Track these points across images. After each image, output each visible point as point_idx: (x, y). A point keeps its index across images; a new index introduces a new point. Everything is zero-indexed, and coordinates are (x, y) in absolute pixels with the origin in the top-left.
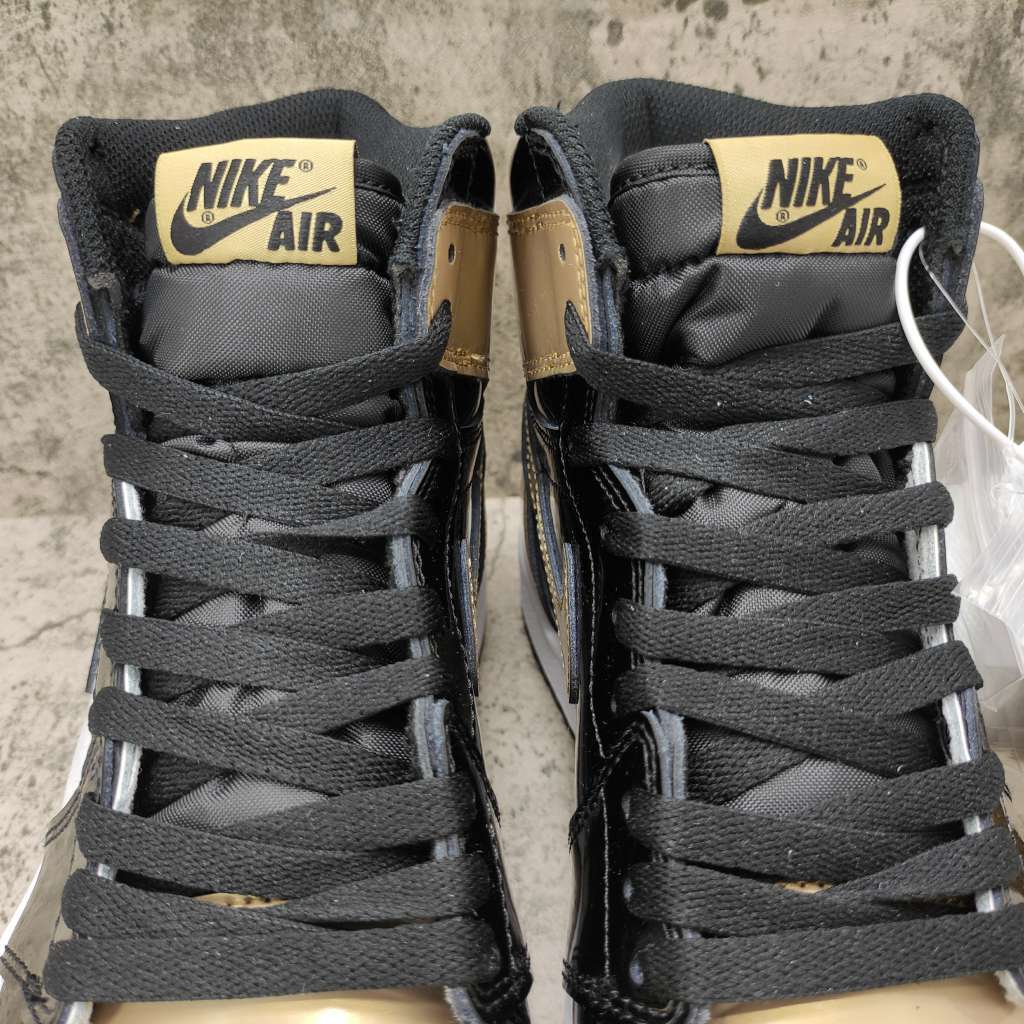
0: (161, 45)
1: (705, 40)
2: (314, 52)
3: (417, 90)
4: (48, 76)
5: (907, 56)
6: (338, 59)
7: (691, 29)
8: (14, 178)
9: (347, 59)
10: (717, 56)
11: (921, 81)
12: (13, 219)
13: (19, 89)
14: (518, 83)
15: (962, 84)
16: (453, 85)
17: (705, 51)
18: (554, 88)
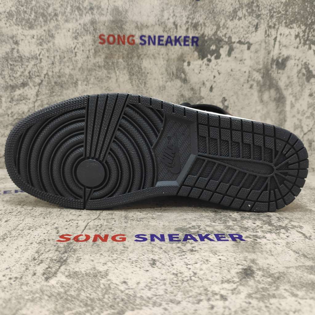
0: (97, 61)
1: (208, 67)
2: (128, 64)
3: (148, 73)
4: (74, 66)
5: (249, 72)
6: (132, 66)
7: (204, 64)
8: (62, 87)
9: (134, 66)
10: (210, 70)
11: (252, 77)
12: (60, 96)
13: (67, 68)
14: (169, 73)
15: (262, 78)
16: (155, 72)
17: (207, 69)
18: (176, 74)
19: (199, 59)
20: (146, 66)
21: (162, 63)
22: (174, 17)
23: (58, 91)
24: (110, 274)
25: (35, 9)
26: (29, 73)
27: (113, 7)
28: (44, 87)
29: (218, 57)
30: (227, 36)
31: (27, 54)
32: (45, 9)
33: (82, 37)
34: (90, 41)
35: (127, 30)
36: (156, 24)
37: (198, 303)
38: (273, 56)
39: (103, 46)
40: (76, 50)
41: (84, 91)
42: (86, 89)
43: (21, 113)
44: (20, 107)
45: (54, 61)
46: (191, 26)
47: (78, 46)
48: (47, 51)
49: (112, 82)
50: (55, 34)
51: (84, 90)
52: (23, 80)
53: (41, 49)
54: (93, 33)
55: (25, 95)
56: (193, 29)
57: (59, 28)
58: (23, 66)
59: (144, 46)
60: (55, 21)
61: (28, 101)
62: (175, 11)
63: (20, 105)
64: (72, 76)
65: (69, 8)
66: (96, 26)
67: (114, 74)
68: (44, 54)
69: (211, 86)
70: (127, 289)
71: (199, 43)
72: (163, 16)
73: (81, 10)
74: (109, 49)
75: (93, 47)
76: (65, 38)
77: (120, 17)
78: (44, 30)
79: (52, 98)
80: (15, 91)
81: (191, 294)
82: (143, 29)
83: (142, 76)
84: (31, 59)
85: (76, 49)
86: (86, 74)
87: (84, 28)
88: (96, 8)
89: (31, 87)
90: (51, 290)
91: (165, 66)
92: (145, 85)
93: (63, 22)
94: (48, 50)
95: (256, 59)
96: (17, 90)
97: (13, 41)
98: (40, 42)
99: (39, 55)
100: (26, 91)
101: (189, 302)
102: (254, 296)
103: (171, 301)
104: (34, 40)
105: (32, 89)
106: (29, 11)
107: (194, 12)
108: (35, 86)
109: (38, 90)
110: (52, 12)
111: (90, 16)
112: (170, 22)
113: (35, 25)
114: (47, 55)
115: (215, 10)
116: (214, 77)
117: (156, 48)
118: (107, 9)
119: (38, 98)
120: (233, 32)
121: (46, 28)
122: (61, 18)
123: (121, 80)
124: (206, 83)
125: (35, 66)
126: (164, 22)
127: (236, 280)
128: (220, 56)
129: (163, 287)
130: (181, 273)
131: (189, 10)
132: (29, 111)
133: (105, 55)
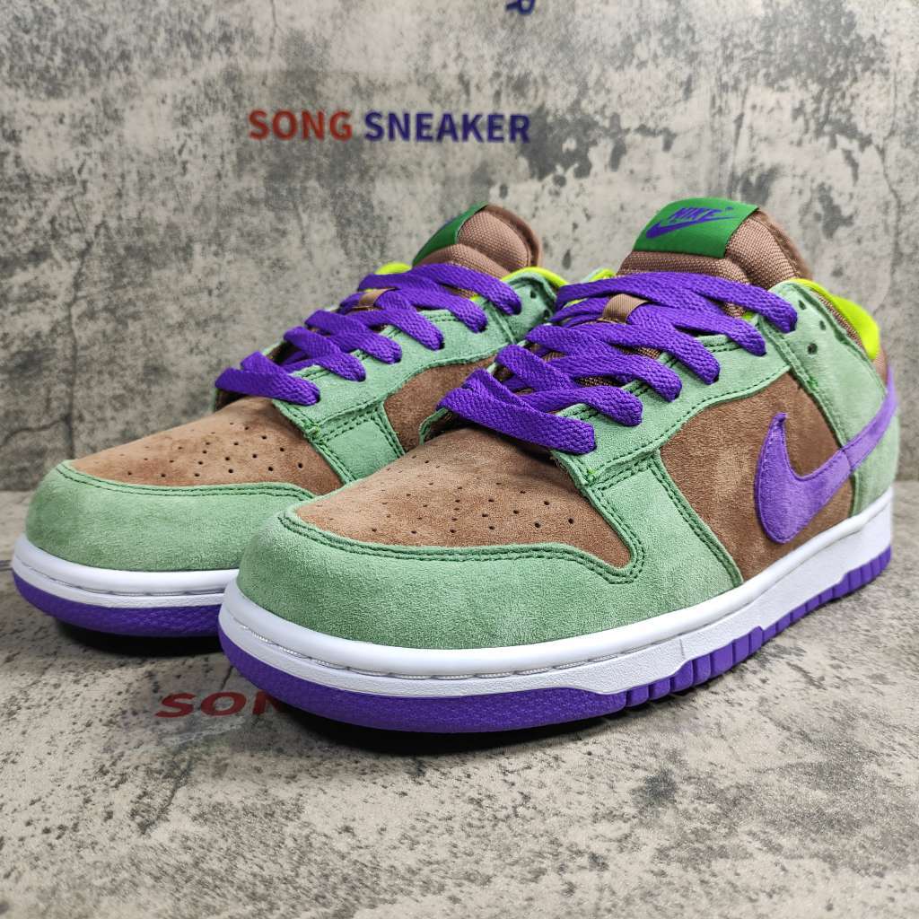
19: (532, 176)
20: (384, 197)
21: (430, 189)
22: (461, 62)
23: (137, 274)
24: (308, 808)
25: (63, 40)
26: (52, 221)
27: (286, 32)
28: (96, 263)
29: (583, 171)
30: (608, 112)
31: (44, 169)
32: (94, 40)
33: (202, 117)
34: (225, 129)
35: (328, 98)
36: (410, 81)
37: (536, 879)
38: (733, 167)
39: (261, 143)
40: (185, 156)
41: (212, 272)
42: (216, 267)
43: (31, 335)
44: (27, 321)
45: (123, 187)
46: (507, 86)
47: (190, 144)
48: (103, 159)
49: (289, 244)
50: (123, 110)
51: (212, 269)
52: (36, 243)
53: (85, 154)
54: (233, 107)
55: (41, 284)
56: (512, 96)
57: (135, 94)
58: (33, 204)
59: (378, 143)
60: (124, 75)
61: (52, 302)
62: (462, 43)
63: (28, 314)
64: (176, 231)
65: (162, 37)
66: (240, 88)
67: (294, 222)
68: (93, 166)
69: (564, 251)
70: (353, 848)
71: (532, 132)
72: (428, 58)
73: (195, 41)
74: (278, 152)
75: (234, 147)
76: (152, 122)
77: (307, 62)
78: (93, 101)
79: (120, 292)
80: (11, 275)
81: (516, 856)
82: (372, 95)
83: (373, 226)
84: (56, 182)
85: (185, 152)
86: (215, 225)
87: (207, 95)
88: (240, 35)
89: (57, 262)
90: (159, 860)
91: (438, 198)
92: (382, 252)
93: (146, 76)
94: (104, 157)
96: (18, 270)
97: (4, 131)
98: (83, 135)
99: (80, 172)
100: (43, 272)
101: (512, 877)
102: (672, 853)
103: (469, 877)
104: (63, 129)
105: (60, 267)
106: (46, 45)
107: (516, 48)
108: (69, 260)
109: (80, 269)
110: (112, 48)
111: (222, 59)
112: (449, 76)
113: (66, 86)
114: (101, 169)
115: (573, 41)
116: (575, 226)
117: (414, 147)
118: (272, 40)
119: (80, 294)
120: (624, 102)
121: (97, 94)
122: (140, 67)
123: (315, 238)
124: (552, 243)
125: (69, 203)
126: (433, 76)
127: (630, 810)
128: (590, 168)
129: (447, 838)
130: (489, 797)
131: (503, 42)
132: (53, 330)
133: (269, 169)
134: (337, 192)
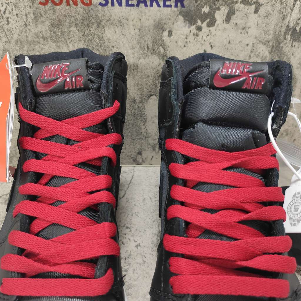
19: (185, 25)
20: (110, 36)
21: (133, 32)
29: (211, 24)
38: (289, 22)
39: (45, 7)
40: (7, 15)
47: (9, 8)
59: (106, 8)
71: (185, 3)
74: (54, 12)
75: (31, 10)
85: (7, 12)
86: (27, 50)
91: (137, 37)
95: (265, 26)
116: (205, 51)
128: (215, 22)
133: (50, 21)
134: (86, 33)
